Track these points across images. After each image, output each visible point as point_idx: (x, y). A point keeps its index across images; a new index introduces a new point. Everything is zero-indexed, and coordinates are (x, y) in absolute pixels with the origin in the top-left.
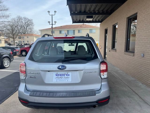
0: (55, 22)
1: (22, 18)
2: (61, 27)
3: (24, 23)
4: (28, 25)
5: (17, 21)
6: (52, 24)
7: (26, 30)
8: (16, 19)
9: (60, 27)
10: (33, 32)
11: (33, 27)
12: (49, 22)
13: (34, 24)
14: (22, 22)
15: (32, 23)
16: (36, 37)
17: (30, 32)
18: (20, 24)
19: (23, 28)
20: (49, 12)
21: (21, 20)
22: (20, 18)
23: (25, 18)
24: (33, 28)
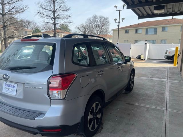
0: (123, 19)
1: (98, 17)
2: (139, 24)
3: (99, 22)
4: (104, 25)
5: (93, 21)
6: (119, 22)
7: (101, 30)
8: (92, 18)
9: (137, 24)
10: (108, 33)
11: (109, 26)
12: (115, 20)
13: (110, 23)
14: (97, 21)
15: (107, 22)
16: (110, 38)
17: (106, 32)
18: (95, 23)
19: (98, 28)
20: (116, 7)
21: (96, 19)
22: (95, 17)
23: (101, 17)
24: (108, 28)
